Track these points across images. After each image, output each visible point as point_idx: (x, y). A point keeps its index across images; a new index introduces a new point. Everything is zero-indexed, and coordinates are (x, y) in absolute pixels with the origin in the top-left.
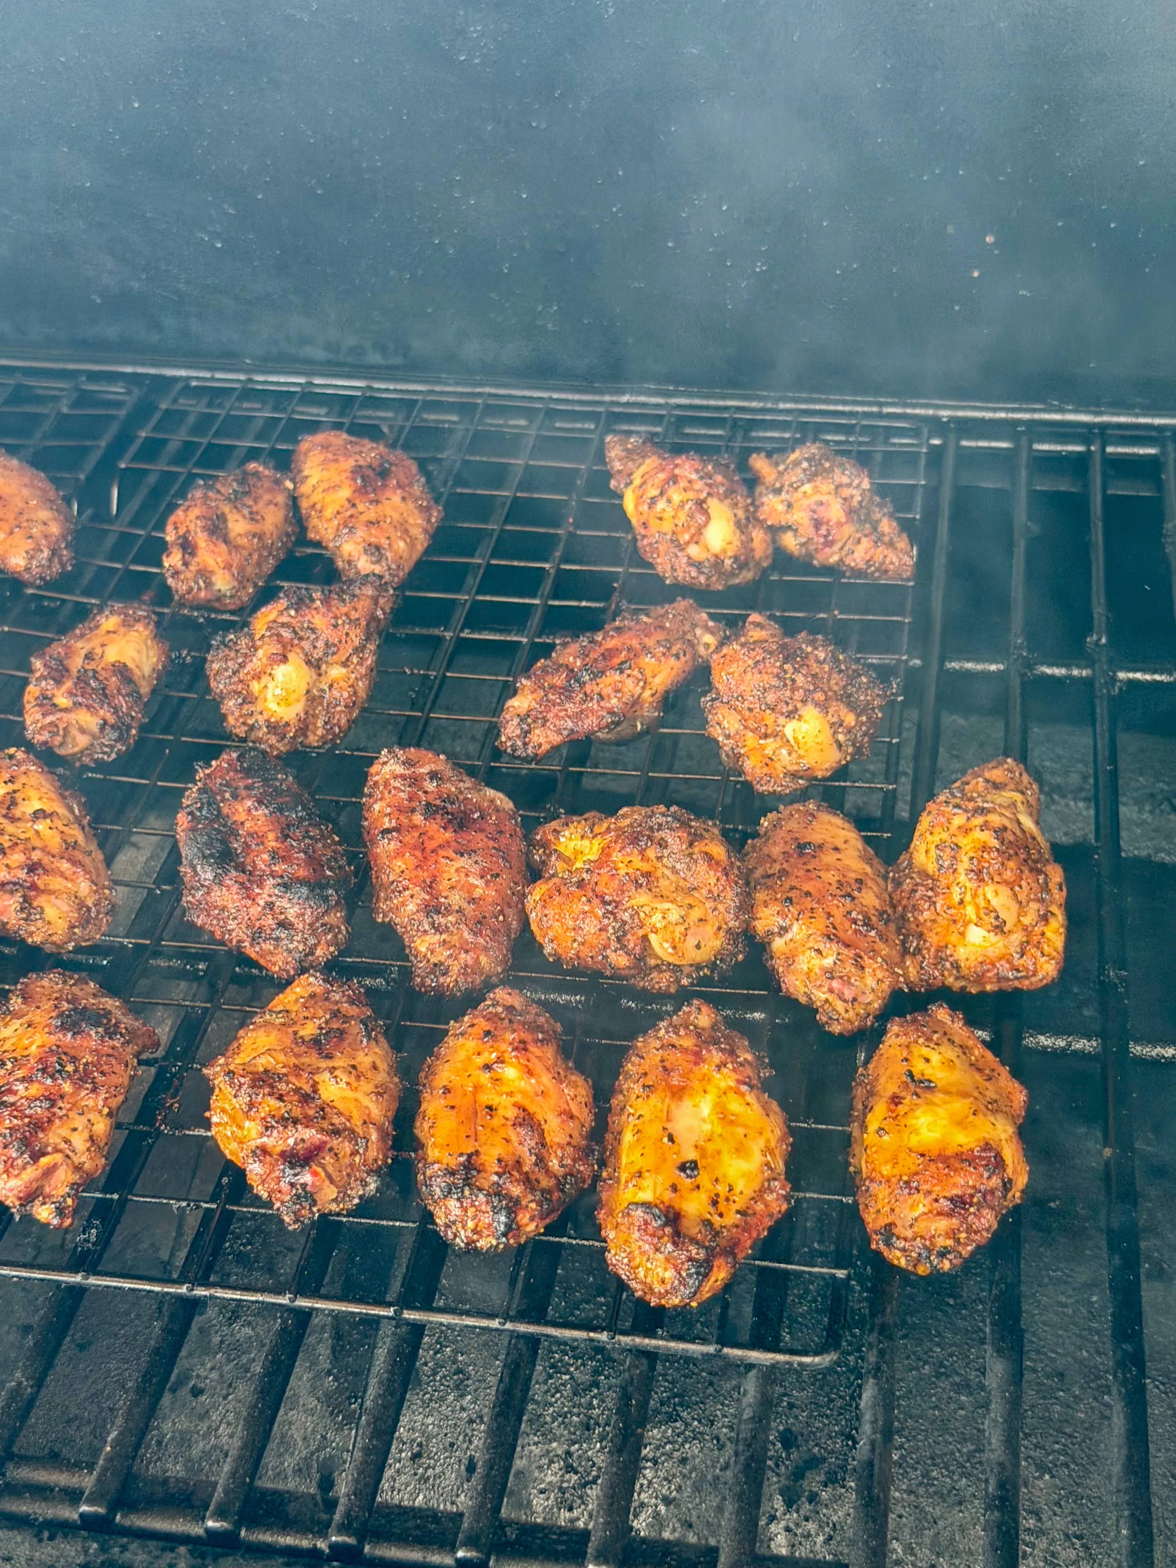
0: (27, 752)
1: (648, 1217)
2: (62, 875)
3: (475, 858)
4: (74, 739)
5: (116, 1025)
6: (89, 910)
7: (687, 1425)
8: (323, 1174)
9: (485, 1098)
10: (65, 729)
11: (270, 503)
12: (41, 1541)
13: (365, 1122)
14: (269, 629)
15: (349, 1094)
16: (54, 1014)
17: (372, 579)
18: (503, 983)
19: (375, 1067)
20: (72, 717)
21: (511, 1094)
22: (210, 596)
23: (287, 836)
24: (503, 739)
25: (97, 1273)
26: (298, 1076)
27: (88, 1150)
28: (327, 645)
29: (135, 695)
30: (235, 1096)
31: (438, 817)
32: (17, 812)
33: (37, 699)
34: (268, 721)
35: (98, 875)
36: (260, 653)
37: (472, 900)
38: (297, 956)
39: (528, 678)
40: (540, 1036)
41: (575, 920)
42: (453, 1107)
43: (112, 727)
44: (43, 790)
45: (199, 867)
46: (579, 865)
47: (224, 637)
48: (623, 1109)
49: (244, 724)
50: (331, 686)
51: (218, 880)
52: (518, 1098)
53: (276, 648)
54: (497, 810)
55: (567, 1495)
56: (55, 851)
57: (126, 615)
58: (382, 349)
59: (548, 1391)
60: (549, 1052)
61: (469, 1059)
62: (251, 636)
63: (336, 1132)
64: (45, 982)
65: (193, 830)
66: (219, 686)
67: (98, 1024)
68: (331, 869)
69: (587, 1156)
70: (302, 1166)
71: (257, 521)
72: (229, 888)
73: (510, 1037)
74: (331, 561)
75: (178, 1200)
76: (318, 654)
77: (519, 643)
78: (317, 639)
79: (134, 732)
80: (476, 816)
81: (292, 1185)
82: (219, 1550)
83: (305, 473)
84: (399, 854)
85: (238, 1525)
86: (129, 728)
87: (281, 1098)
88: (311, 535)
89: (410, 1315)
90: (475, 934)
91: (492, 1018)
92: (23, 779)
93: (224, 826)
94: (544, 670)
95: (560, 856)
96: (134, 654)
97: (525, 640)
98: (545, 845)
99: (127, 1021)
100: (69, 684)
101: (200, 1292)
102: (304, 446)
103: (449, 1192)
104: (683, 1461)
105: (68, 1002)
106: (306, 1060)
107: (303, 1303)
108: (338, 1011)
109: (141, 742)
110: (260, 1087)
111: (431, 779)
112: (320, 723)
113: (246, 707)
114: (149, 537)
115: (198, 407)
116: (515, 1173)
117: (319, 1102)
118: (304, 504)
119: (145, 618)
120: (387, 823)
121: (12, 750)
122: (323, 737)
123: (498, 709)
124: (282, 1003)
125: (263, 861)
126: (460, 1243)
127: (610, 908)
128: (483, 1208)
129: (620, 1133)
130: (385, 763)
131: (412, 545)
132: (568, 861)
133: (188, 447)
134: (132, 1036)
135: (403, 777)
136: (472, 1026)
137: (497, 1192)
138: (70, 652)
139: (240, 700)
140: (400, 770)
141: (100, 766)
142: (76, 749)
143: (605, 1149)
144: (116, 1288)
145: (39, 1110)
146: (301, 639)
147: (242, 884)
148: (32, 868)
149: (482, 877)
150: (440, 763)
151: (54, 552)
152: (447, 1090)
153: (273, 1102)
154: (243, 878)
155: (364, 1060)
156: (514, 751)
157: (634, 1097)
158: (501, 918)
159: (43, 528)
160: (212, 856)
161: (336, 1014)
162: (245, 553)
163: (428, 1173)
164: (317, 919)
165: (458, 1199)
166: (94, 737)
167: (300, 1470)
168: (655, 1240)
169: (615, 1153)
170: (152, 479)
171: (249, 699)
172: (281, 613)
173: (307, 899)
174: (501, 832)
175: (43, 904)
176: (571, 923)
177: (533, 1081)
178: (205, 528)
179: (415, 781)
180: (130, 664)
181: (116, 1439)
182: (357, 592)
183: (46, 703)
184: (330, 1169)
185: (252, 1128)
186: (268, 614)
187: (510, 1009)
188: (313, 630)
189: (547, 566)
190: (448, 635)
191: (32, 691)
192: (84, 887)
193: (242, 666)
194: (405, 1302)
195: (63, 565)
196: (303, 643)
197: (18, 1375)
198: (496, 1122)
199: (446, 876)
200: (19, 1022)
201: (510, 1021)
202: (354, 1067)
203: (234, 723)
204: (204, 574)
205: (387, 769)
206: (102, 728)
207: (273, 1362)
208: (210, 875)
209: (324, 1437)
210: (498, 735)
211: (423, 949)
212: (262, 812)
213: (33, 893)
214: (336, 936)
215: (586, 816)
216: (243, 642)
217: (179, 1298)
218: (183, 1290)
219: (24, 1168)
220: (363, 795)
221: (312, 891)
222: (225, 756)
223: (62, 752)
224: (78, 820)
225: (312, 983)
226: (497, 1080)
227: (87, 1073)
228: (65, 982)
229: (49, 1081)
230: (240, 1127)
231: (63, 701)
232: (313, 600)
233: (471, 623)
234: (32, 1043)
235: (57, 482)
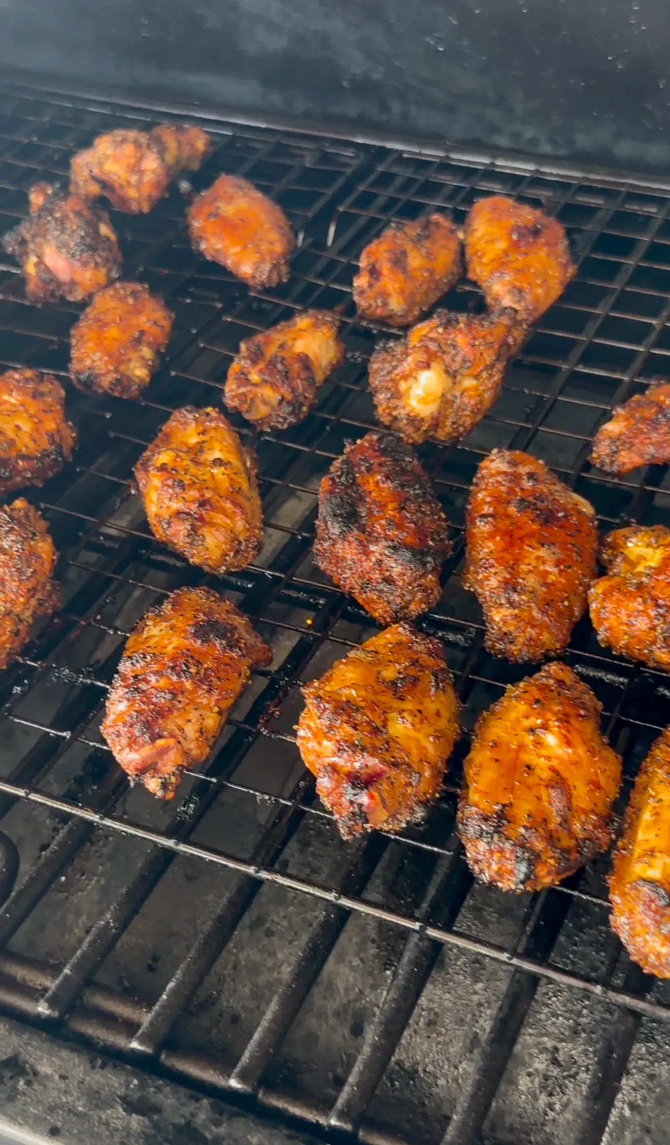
0: (221, 412)
1: (653, 896)
2: (224, 512)
3: (553, 549)
4: (258, 408)
5: (237, 641)
6: (240, 543)
7: (660, 1047)
8: (378, 798)
9: (526, 757)
10: (252, 399)
11: (444, 247)
12: (93, 1067)
13: (421, 760)
14: (421, 341)
15: (412, 733)
16: (191, 622)
17: (508, 311)
18: (559, 658)
19: (438, 714)
20: (259, 391)
21: (548, 758)
22: (385, 314)
23: (403, 508)
24: (594, 455)
25: (187, 842)
26: (373, 710)
27: (197, 739)
28: (464, 361)
29: (311, 380)
30: (319, 718)
31: (529, 510)
32: (202, 458)
33: (236, 373)
34: (408, 415)
35: (253, 516)
36: (410, 359)
37: (545, 584)
38: (394, 607)
39: (624, 408)
40: (582, 712)
41: (629, 616)
42: (497, 760)
43: (289, 403)
44: (225, 443)
45: (329, 523)
46: (640, 569)
47: (386, 344)
48: (645, 788)
49: (390, 414)
50: (462, 394)
51: (343, 536)
52: (554, 763)
53: (422, 357)
54: (579, 512)
55: (550, 1082)
56: (223, 493)
57: (317, 319)
58: (552, 141)
59: (547, 994)
60: (589, 727)
61: (518, 720)
62: (406, 345)
63: (395, 765)
64: (193, 596)
65: (331, 492)
66: (375, 381)
67: (222, 637)
68: (433, 540)
69: (607, 824)
70: (362, 789)
71: (431, 260)
72: (350, 542)
73: (557, 708)
74: (483, 298)
75: (262, 793)
76: (455, 366)
77: (621, 380)
78: (456, 354)
79: (305, 409)
80: (560, 515)
81: (352, 802)
82: (236, 1109)
83: (475, 227)
84: (491, 536)
85: (256, 1089)
86: (301, 405)
87: (355, 727)
88: (471, 276)
89: (432, 932)
90: (543, 612)
91: (544, 688)
92: (213, 433)
93: (356, 492)
94: (639, 405)
95: (626, 559)
96: (316, 349)
97: (626, 378)
98: (614, 547)
99: (248, 637)
100: (261, 365)
101: (264, 875)
102: (476, 206)
103: (481, 836)
104: (652, 1077)
105: (205, 615)
106: (380, 698)
107: (346, 902)
108: (417, 661)
109: (310, 418)
110: (340, 714)
111: (529, 478)
112: (448, 423)
113: (392, 401)
114: (349, 264)
115: (404, 173)
116: (540, 830)
117: (385, 736)
118: (469, 251)
119: (331, 322)
120: (487, 509)
121: (209, 409)
122: (450, 433)
123: (594, 430)
124: (373, 644)
125: (380, 525)
126: (485, 878)
127: (661, 611)
128: (508, 855)
129: (640, 810)
130: (493, 461)
131: (547, 292)
132: (633, 564)
133: (392, 201)
134: (249, 650)
135: (505, 473)
136: (526, 692)
137: (522, 845)
138: (268, 342)
139: (389, 395)
140: (504, 467)
141: (276, 432)
142: (258, 417)
143: (623, 821)
144: (198, 857)
145: (162, 699)
146: (444, 352)
147: (361, 541)
148: (202, 504)
149: (557, 566)
150: (538, 465)
151: (275, 266)
152: (496, 745)
153: (348, 728)
154: (362, 537)
155: (430, 706)
156: (603, 466)
157: (656, 780)
158: (566, 603)
159: (269, 246)
160: (341, 515)
161: (415, 662)
162: (417, 284)
163: (467, 812)
164: (415, 580)
165: (488, 843)
166: (272, 408)
167: (338, 1014)
168: (658, 917)
169: (633, 827)
170: (361, 222)
171: (397, 395)
172: (431, 330)
173: (410, 561)
174: (579, 531)
175: (205, 534)
176: (625, 619)
177: (570, 751)
178: (390, 260)
179: (515, 478)
180: (311, 356)
181: (172, 990)
182: (495, 320)
183: (243, 379)
184: (385, 795)
185: (328, 745)
186: (422, 329)
187: (561, 683)
188: (455, 346)
189: (654, 322)
190: (565, 367)
191: (235, 367)
192: (240, 524)
193: (395, 368)
194: (429, 920)
195: (280, 277)
196: (445, 357)
197: (108, 916)
198: (532, 780)
199: (527, 561)
200: (165, 624)
201: (559, 694)
202: (420, 711)
203: (381, 412)
204: (384, 295)
205: (493, 465)
206: (280, 402)
207: (311, 949)
208: (337, 531)
209: (361, 992)
210: (591, 451)
211: (497, 618)
212: (389, 484)
213: (199, 524)
214: (428, 596)
215: (655, 527)
216: (399, 349)
217: (247, 876)
218: (251, 870)
219: (143, 746)
220: (471, 483)
221: (414, 556)
222: (367, 437)
223: (247, 416)
224: (248, 472)
225: (401, 631)
226: (538, 743)
227: (207, 676)
228: (207, 598)
229: (175, 678)
230: (319, 743)
231: (255, 377)
232: (458, 322)
233: (585, 359)
234: (170, 644)
235: (289, 216)
